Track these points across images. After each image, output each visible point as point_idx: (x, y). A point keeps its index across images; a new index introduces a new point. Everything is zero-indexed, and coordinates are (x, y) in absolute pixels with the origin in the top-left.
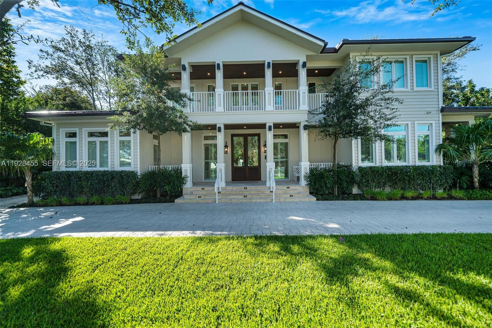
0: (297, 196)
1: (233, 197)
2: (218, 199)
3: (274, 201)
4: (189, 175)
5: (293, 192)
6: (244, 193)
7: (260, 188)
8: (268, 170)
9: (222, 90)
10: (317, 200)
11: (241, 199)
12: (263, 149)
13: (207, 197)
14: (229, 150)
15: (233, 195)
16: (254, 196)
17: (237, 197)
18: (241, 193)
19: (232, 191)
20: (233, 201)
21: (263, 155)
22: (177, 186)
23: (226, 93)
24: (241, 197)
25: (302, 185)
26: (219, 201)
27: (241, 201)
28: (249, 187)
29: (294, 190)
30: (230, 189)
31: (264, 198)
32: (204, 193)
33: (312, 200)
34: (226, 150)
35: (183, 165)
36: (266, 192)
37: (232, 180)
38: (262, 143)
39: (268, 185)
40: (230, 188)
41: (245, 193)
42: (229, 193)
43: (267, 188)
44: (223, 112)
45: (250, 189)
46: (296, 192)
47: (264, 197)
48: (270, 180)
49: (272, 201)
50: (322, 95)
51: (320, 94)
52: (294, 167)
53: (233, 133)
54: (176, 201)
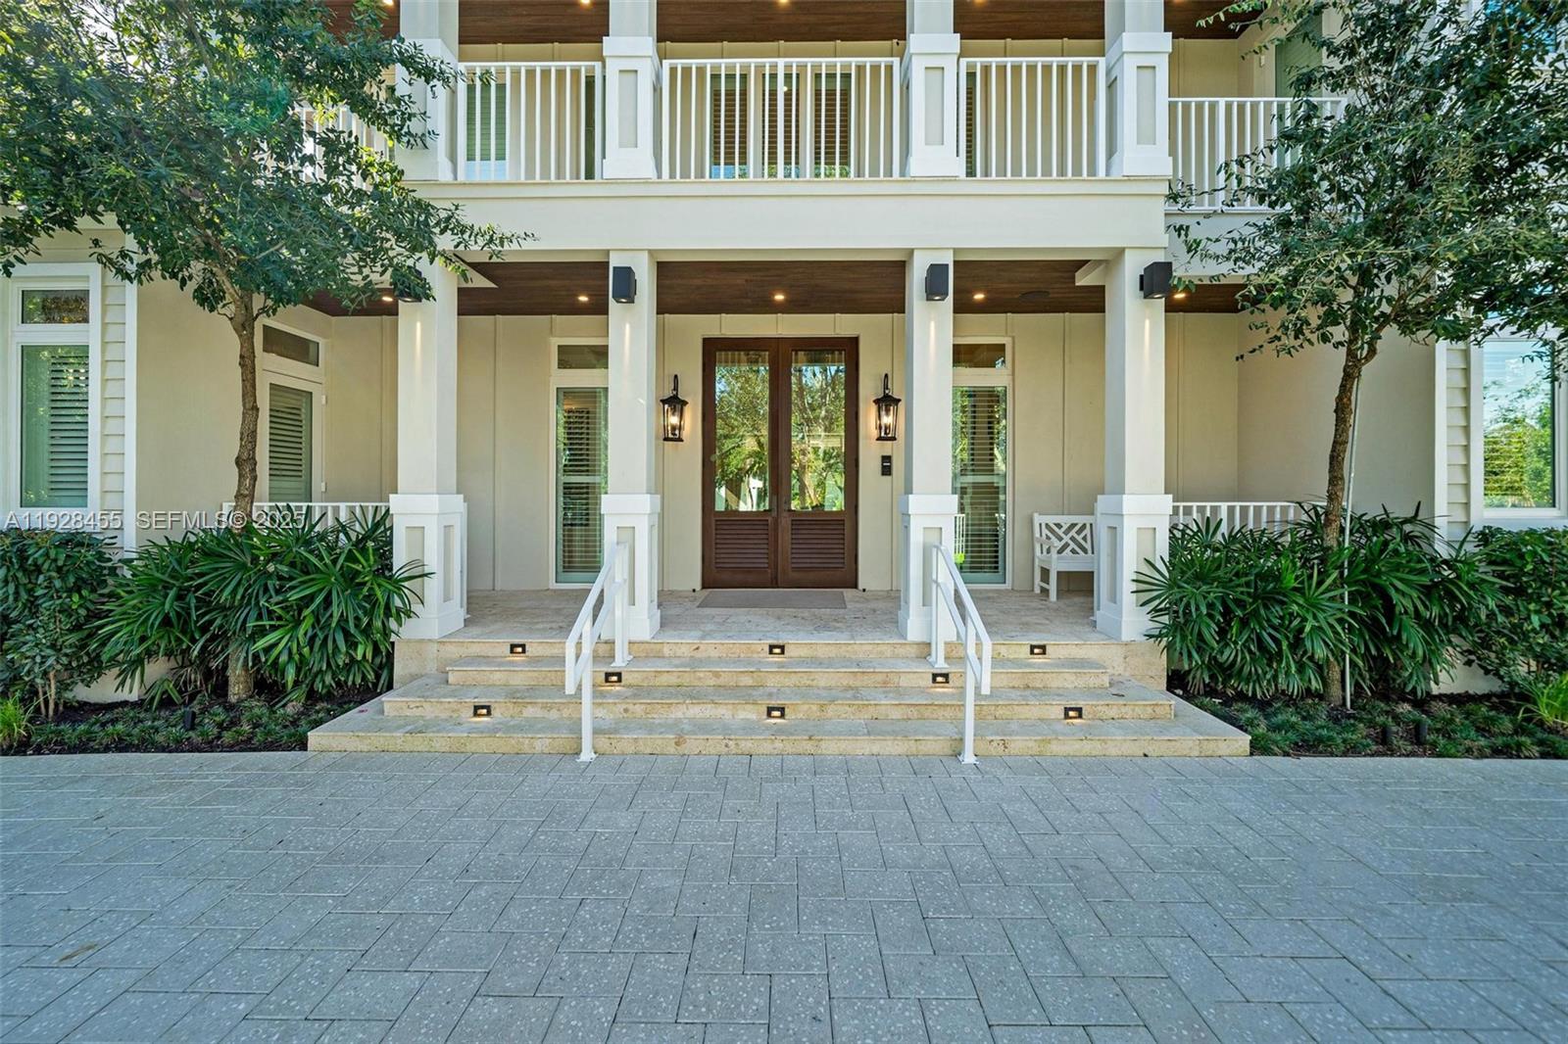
0: (1113, 712)
1: (696, 711)
2: (596, 732)
3: (969, 758)
4: (432, 561)
5: (1080, 682)
6: (772, 682)
7: (867, 645)
8: (916, 537)
9: (648, 44)
10: (1258, 747)
11: (749, 728)
12: (869, 420)
13: (530, 712)
14: (691, 421)
15: (695, 695)
16: (831, 711)
17: (723, 712)
18: (747, 681)
19: (694, 663)
20: (693, 745)
21: (870, 453)
22: (347, 634)
23: (673, 70)
24: (752, 714)
25: (1126, 637)
26: (603, 743)
27: (747, 745)
28: (801, 643)
29: (1079, 664)
30: (685, 651)
31: (899, 730)
32: (519, 680)
33: (1223, 749)
34: (674, 420)
35: (395, 503)
36: (904, 681)
37: (706, 584)
38: (868, 390)
39: (914, 631)
40: (682, 643)
41: (777, 680)
42: (673, 680)
43: (913, 651)
44: (646, 182)
45: (804, 652)
46: (1093, 682)
47: (896, 714)
48: (926, 601)
49: (957, 754)
50: (1229, 106)
51: (1222, 102)
52: (1038, 519)
53: (715, 333)
54: (314, 737)
